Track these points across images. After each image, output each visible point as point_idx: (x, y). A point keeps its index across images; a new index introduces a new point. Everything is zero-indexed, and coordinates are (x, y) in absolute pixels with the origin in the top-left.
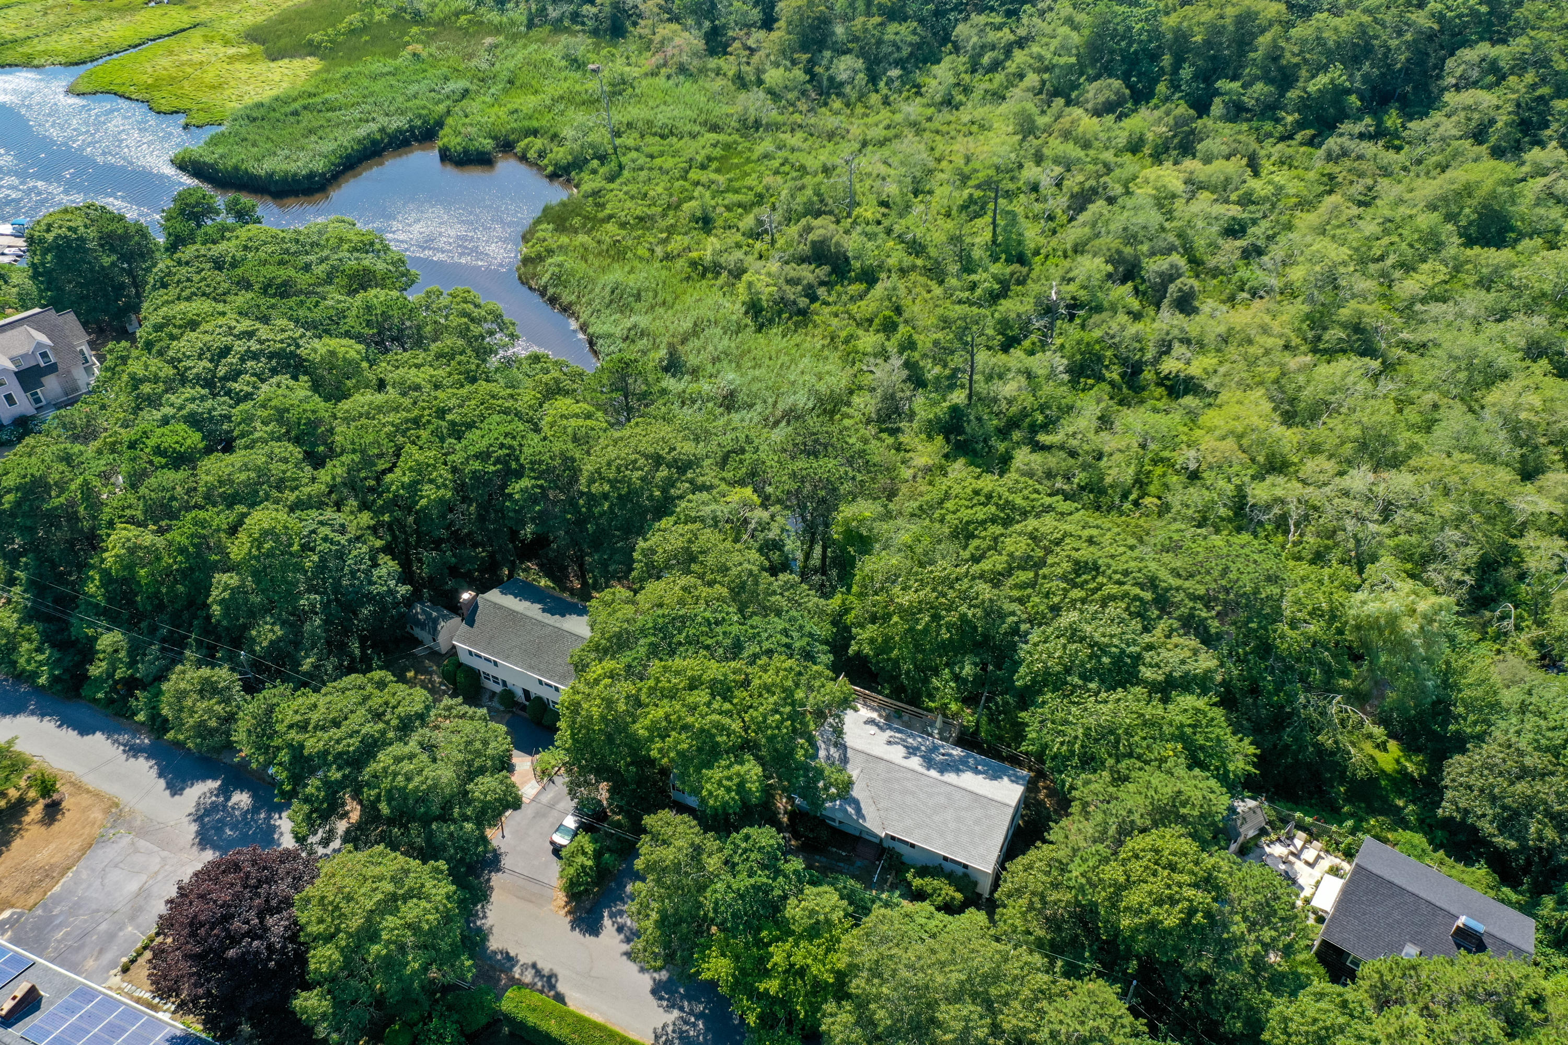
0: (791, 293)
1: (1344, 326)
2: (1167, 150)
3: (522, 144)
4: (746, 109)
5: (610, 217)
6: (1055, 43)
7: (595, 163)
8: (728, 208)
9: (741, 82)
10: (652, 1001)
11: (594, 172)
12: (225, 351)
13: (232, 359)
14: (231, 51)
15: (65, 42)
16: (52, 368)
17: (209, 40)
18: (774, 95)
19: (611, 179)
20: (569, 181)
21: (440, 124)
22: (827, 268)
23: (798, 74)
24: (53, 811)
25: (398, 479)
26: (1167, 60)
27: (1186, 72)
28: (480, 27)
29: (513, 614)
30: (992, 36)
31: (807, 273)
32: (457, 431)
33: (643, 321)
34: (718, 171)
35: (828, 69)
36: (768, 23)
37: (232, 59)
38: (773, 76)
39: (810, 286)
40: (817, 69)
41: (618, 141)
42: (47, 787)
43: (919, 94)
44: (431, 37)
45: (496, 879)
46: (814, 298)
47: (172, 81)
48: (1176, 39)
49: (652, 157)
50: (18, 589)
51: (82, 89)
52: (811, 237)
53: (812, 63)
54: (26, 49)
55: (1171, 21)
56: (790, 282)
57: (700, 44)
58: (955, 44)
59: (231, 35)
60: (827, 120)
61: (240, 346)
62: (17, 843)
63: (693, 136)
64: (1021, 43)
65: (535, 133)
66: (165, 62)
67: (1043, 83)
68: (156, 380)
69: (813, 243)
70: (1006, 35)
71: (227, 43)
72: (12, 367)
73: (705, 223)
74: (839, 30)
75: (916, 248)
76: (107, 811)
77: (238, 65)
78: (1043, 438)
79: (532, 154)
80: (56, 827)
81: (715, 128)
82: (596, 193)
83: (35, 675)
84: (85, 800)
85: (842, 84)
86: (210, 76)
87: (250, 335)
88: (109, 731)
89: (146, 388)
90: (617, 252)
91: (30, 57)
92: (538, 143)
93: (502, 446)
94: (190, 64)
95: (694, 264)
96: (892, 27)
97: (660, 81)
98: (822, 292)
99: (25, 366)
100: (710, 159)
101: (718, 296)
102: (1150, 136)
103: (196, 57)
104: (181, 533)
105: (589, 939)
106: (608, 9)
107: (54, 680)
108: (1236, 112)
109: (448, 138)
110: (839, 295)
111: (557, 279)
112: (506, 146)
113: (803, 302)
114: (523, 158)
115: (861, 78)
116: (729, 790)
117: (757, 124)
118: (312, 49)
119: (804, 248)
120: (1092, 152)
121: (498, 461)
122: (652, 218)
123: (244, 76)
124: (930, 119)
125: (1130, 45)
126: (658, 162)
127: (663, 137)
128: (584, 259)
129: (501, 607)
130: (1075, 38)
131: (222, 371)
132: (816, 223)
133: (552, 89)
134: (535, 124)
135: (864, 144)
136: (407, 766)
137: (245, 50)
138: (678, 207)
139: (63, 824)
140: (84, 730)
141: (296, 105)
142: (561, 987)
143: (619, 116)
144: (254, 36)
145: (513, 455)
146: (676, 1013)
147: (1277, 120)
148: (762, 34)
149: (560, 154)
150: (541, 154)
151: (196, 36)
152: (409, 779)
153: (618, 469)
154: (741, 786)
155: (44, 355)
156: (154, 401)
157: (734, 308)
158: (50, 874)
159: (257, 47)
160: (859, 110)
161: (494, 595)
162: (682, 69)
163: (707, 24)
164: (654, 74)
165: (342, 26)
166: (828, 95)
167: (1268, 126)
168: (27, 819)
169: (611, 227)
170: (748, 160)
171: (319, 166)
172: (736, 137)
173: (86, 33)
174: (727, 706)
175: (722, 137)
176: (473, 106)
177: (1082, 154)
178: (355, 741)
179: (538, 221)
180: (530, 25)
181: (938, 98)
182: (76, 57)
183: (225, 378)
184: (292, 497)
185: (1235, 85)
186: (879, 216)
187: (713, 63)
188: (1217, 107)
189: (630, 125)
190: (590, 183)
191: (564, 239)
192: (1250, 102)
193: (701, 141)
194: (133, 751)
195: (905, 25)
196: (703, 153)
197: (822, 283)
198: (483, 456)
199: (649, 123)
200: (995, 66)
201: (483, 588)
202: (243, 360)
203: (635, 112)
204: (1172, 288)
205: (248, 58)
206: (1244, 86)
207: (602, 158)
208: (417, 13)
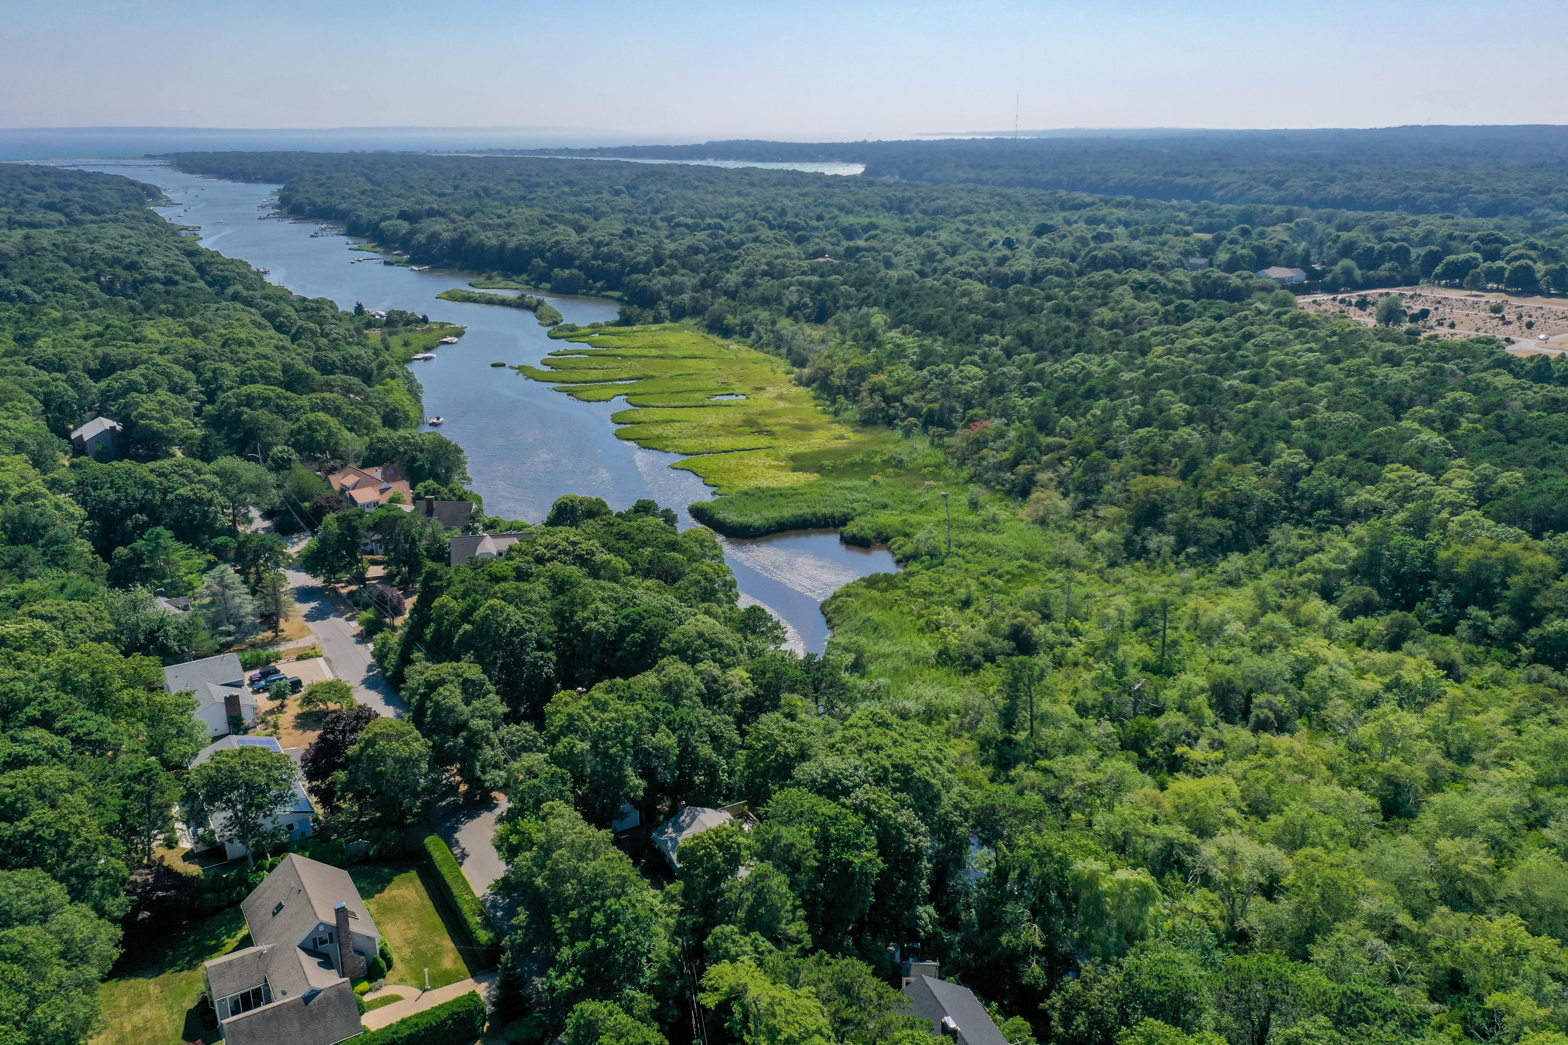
0: (972, 649)
3: (894, 540)
4: (1064, 554)
5: (908, 587)
7: (927, 558)
9: (1080, 537)
10: (496, 882)
11: (921, 563)
14: (775, 463)
15: (691, 444)
17: (767, 456)
18: (1096, 548)
19: (929, 568)
20: (904, 564)
21: (852, 518)
22: (1013, 645)
23: (1119, 540)
27: (1447, 597)
28: (936, 475)
31: (997, 643)
37: (771, 467)
38: (1102, 536)
39: (993, 652)
40: (1136, 538)
41: (955, 550)
43: (1212, 571)
44: (896, 475)
46: (990, 659)
47: (728, 471)
48: (1447, 569)
49: (968, 563)
51: (678, 466)
52: (1015, 622)
53: (1136, 532)
54: (668, 443)
55: (1444, 555)
56: (978, 644)
57: (1067, 510)
59: (783, 455)
60: (1123, 573)
63: (1011, 559)
65: (904, 535)
66: (733, 462)
67: (1315, 580)
69: (1014, 626)
70: (1308, 544)
71: (777, 458)
72: (495, 554)
73: (965, 604)
75: (1093, 650)
77: (771, 470)
79: (895, 548)
81: (1032, 558)
82: (910, 574)
83: (386, 672)
85: (1150, 552)
86: (750, 473)
90: (889, 605)
91: (667, 447)
92: (903, 540)
94: (746, 465)
95: (930, 622)
96: (1211, 520)
98: (1000, 658)
100: (1008, 573)
102: (1372, 633)
103: (753, 463)
106: (1020, 478)
107: (393, 675)
108: (1480, 635)
109: (851, 528)
112: (885, 540)
113: (979, 659)
114: (889, 548)
115: (1167, 551)
118: (820, 470)
119: (1005, 627)
123: (769, 475)
125: (1400, 566)
130: (1355, 553)
134: (910, 531)
137: (783, 464)
141: (779, 493)
142: (466, 861)
143: (969, 538)
144: (794, 458)
149: (909, 548)
150: (900, 547)
151: (762, 453)
157: (929, 652)
159: (791, 463)
162: (1042, 521)
163: (1083, 497)
165: (848, 461)
166: (1137, 556)
167: (1501, 654)
169: (900, 592)
172: (1041, 566)
173: (706, 441)
175: (1031, 564)
179: (862, 580)
180: (967, 480)
181: (1225, 577)
182: (690, 451)
185: (1484, 614)
187: (1071, 522)
188: (1463, 628)
189: (973, 544)
190: (913, 568)
191: (865, 592)
192: (1492, 629)
193: (1014, 562)
195: (1223, 521)
196: (1008, 569)
197: (1003, 652)
199: (989, 546)
200: (1289, 564)
203: (984, 538)
205: (780, 468)
206: (1494, 617)
207: (932, 555)
208: (901, 461)
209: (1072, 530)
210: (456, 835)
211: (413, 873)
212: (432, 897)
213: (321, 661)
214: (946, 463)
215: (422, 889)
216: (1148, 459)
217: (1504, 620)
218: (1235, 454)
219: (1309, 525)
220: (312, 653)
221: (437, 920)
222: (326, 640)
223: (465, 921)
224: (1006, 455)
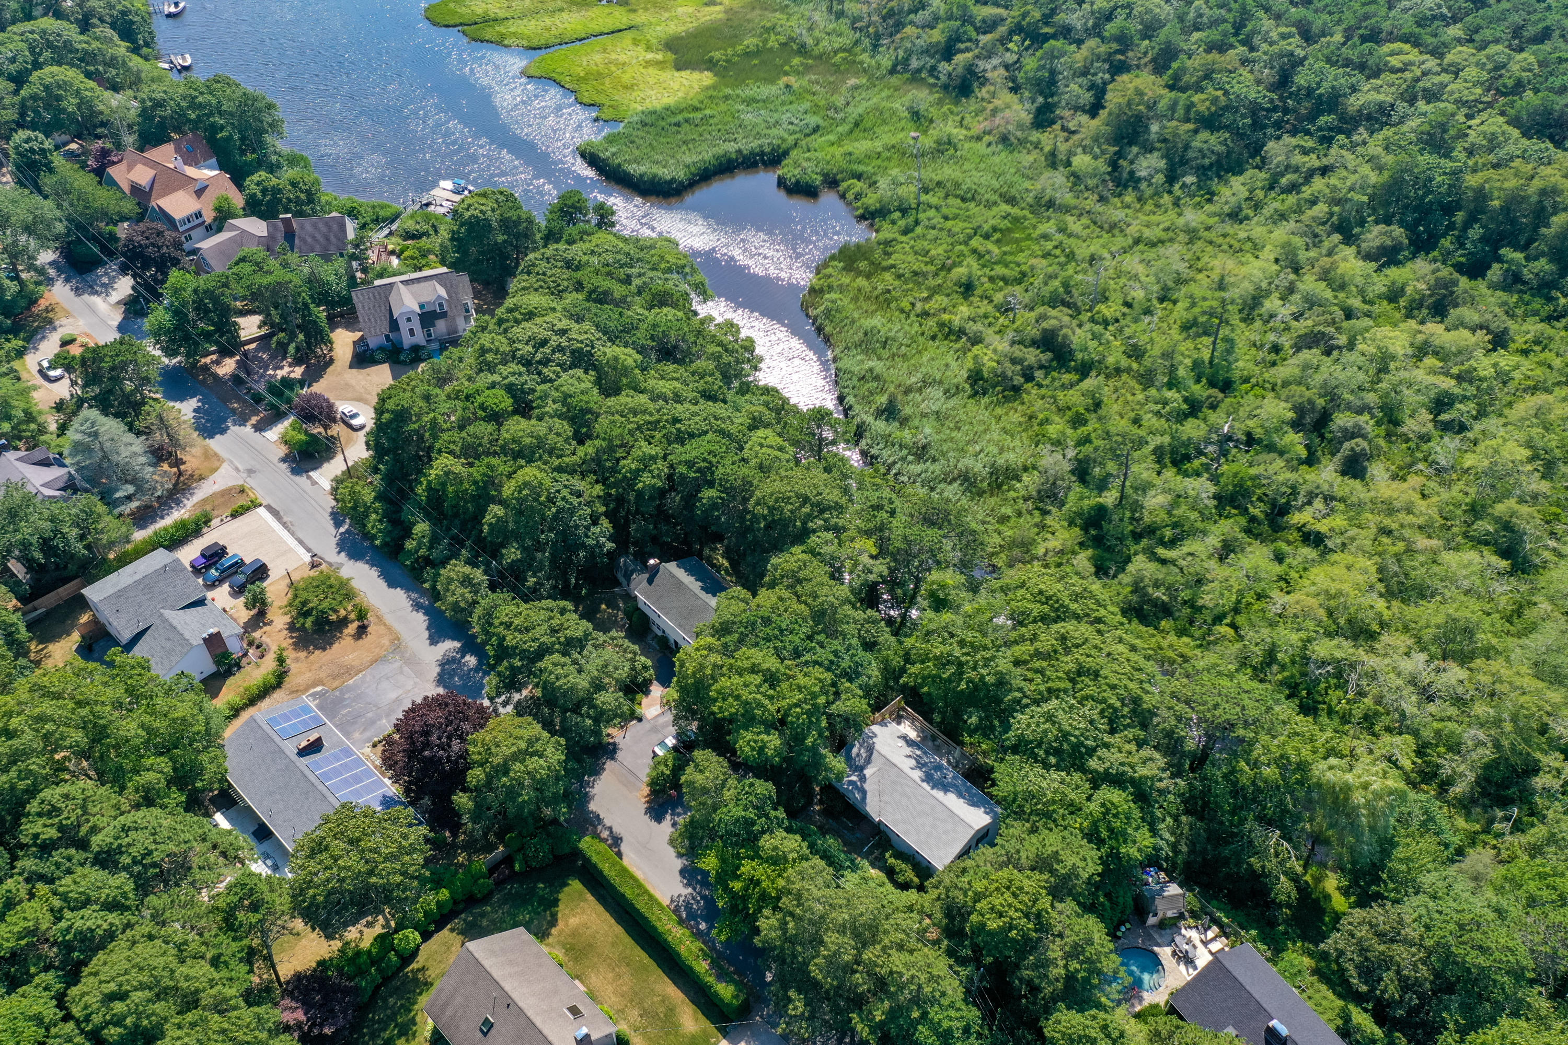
0: (1010, 369)
1: (1497, 520)
2: (1420, 306)
3: (844, 185)
4: (1043, 190)
5: (893, 266)
6: (1353, 178)
7: (897, 215)
8: (992, 279)
9: (1053, 161)
10: (679, 878)
11: (893, 223)
12: (544, 342)
13: (547, 350)
14: (650, 56)
15: (531, 28)
16: (444, 315)
17: (636, 42)
18: (1076, 178)
19: (906, 232)
20: (872, 225)
21: (786, 153)
22: (1049, 355)
23: (1102, 166)
24: (362, 631)
25: (628, 464)
26: (1460, 216)
27: (1475, 232)
28: (853, 66)
29: (680, 583)
30: (1297, 159)
31: (1032, 356)
32: (681, 439)
33: (878, 366)
34: (998, 241)
35: (1132, 162)
36: (1094, 110)
37: (648, 64)
38: (1081, 161)
39: (1031, 368)
40: (1122, 162)
41: (924, 198)
42: (362, 615)
43: (1209, 201)
44: (808, 69)
45: (609, 765)
46: (1029, 378)
47: (599, 76)
48: (1476, 199)
49: (946, 218)
50: (378, 476)
51: (532, 72)
52: (1045, 325)
53: (1119, 155)
54: (501, 29)
55: (1472, 181)
56: (1014, 361)
57: (1027, 118)
58: (1263, 160)
59: (654, 41)
60: (1115, 213)
61: (555, 340)
62: (336, 646)
63: (989, 205)
64: (1324, 171)
65: (859, 177)
66: (598, 58)
67: (1331, 214)
68: (497, 352)
69: (1045, 331)
70: (1312, 161)
71: (649, 48)
72: (418, 310)
73: (967, 288)
74: (1155, 128)
75: (1136, 353)
76: (392, 642)
77: (651, 70)
78: (1162, 552)
79: (850, 196)
80: (360, 642)
81: (1012, 201)
82: (887, 243)
83: (374, 537)
84: (382, 630)
85: (1139, 180)
86: (626, 78)
87: (563, 332)
88: (407, 589)
89: (489, 357)
90: (884, 301)
91: (503, 36)
92: (859, 185)
93: (705, 460)
94: (616, 63)
95: (941, 325)
96: (1204, 135)
97: (981, 147)
98: (1039, 374)
99: (427, 309)
100: (995, 229)
101: (950, 359)
102: (1409, 290)
103: (623, 58)
104: (477, 471)
105: (654, 824)
106: (960, 70)
107: (385, 544)
108: (1513, 281)
109: (789, 170)
110: (1054, 379)
111: (828, 313)
112: (832, 182)
113: (1018, 380)
114: (843, 196)
115: (1159, 178)
116: (753, 749)
117: (1050, 204)
118: (711, 65)
119: (1034, 332)
120: (1341, 295)
121: (699, 470)
122: (924, 275)
123: (652, 81)
124: (1208, 228)
125: (1425, 195)
126: (949, 224)
127: (963, 200)
128: (855, 299)
129: (673, 576)
130: (1374, 178)
131: (539, 356)
132: (1053, 313)
133: (886, 137)
134: (861, 168)
135: (1137, 242)
136: (559, 670)
137: (660, 57)
138: (949, 270)
139: (366, 641)
140: (392, 584)
141: (680, 118)
142: (624, 847)
143: (931, 173)
144: (672, 45)
145: (711, 467)
146: (690, 890)
147: (1550, 299)
148: (1084, 118)
149: (871, 200)
150: (858, 196)
151: (627, 38)
152: (558, 679)
153: (776, 500)
154: (761, 750)
155: (441, 305)
156: (491, 368)
157: (959, 373)
158: (350, 671)
159: (670, 56)
160: (1149, 207)
161: (672, 567)
162: (1004, 139)
163: (1041, 99)
164: (979, 138)
165: (739, 48)
166: (1126, 187)
167: (1537, 304)
168: (346, 631)
169: (888, 276)
170: (1029, 237)
171: (681, 174)
172: (1026, 212)
173: (548, 21)
174: (771, 692)
175: (1015, 211)
176: (818, 141)
177: (1328, 294)
178: (535, 645)
179: (833, 258)
180: (893, 71)
181: (1226, 209)
182: (535, 43)
183: (540, 362)
184: (556, 462)
185: (1519, 256)
186: (1118, 314)
187: (1035, 136)
188: (1495, 272)
189: (939, 184)
190: (888, 232)
191: (846, 280)
192: (1526, 274)
193: (995, 210)
194: (417, 606)
195: (1217, 135)
196: (992, 222)
197: (1041, 367)
198: (690, 464)
199: (957, 185)
200: (1294, 188)
201: (665, 558)
202: (553, 352)
203: (947, 172)
204: (1347, 445)
205: (660, 65)
206: (1527, 259)
207: (904, 211)
208: (803, 45)
209: (1037, 145)
210: (592, 806)
211: (575, 885)
212: (619, 920)
213: (261, 511)
214: (857, 43)
215: (600, 909)
216: (1115, 46)
217: (1543, 265)
218: (1214, 35)
219: (1308, 133)
220: (243, 501)
221: (640, 956)
222: (250, 472)
223: (691, 968)
224: (937, 36)
